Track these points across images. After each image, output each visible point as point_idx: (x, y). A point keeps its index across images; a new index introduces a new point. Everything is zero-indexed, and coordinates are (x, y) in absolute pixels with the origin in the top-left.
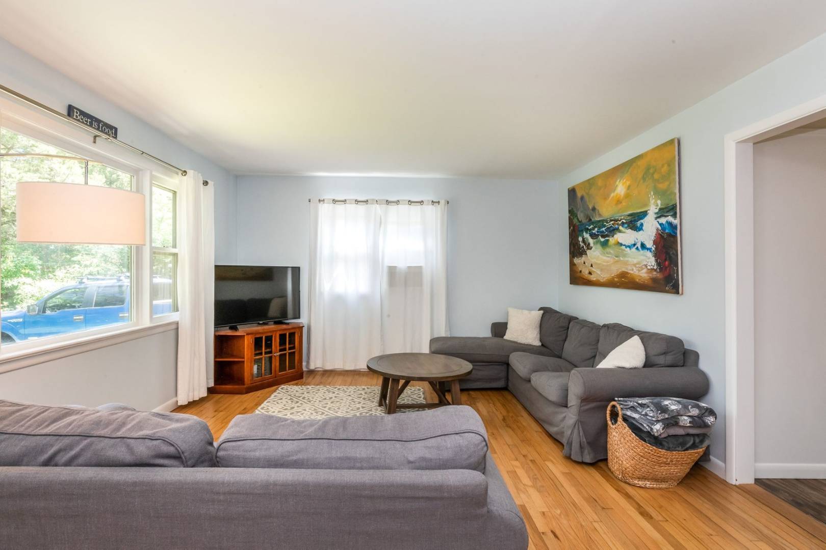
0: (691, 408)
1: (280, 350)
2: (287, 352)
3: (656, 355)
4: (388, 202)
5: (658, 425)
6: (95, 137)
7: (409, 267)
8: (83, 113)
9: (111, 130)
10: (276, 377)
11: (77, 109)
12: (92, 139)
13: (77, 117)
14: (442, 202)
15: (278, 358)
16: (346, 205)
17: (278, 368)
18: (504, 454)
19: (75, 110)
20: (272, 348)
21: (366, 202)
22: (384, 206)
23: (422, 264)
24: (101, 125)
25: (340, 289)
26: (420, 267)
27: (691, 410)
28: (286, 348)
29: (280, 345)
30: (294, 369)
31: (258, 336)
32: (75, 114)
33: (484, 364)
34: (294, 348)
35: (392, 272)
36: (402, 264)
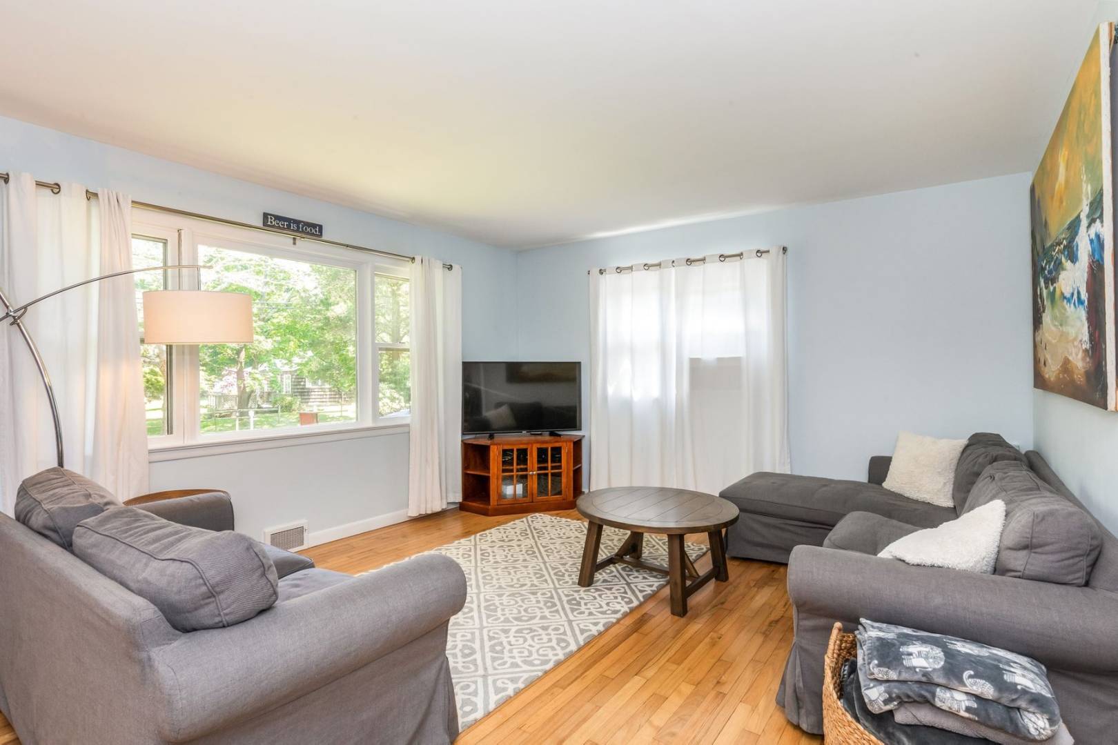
0: (970, 677)
1: (540, 469)
2: (549, 471)
3: (1010, 549)
4: (689, 261)
5: (875, 689)
6: (294, 239)
7: (719, 359)
8: (278, 218)
9: (312, 230)
10: (532, 502)
11: (271, 215)
12: (292, 241)
13: (271, 222)
14: (773, 251)
15: (535, 479)
16: (633, 272)
17: (535, 491)
18: (689, 669)
19: (269, 217)
20: (527, 465)
21: (659, 265)
22: (685, 268)
23: (740, 352)
24: (301, 226)
25: (626, 391)
26: (738, 359)
27: (968, 682)
28: (548, 467)
29: (539, 462)
30: (561, 494)
31: (506, 447)
32: (269, 220)
33: (804, 524)
34: (560, 467)
35: (696, 366)
36: (710, 354)
